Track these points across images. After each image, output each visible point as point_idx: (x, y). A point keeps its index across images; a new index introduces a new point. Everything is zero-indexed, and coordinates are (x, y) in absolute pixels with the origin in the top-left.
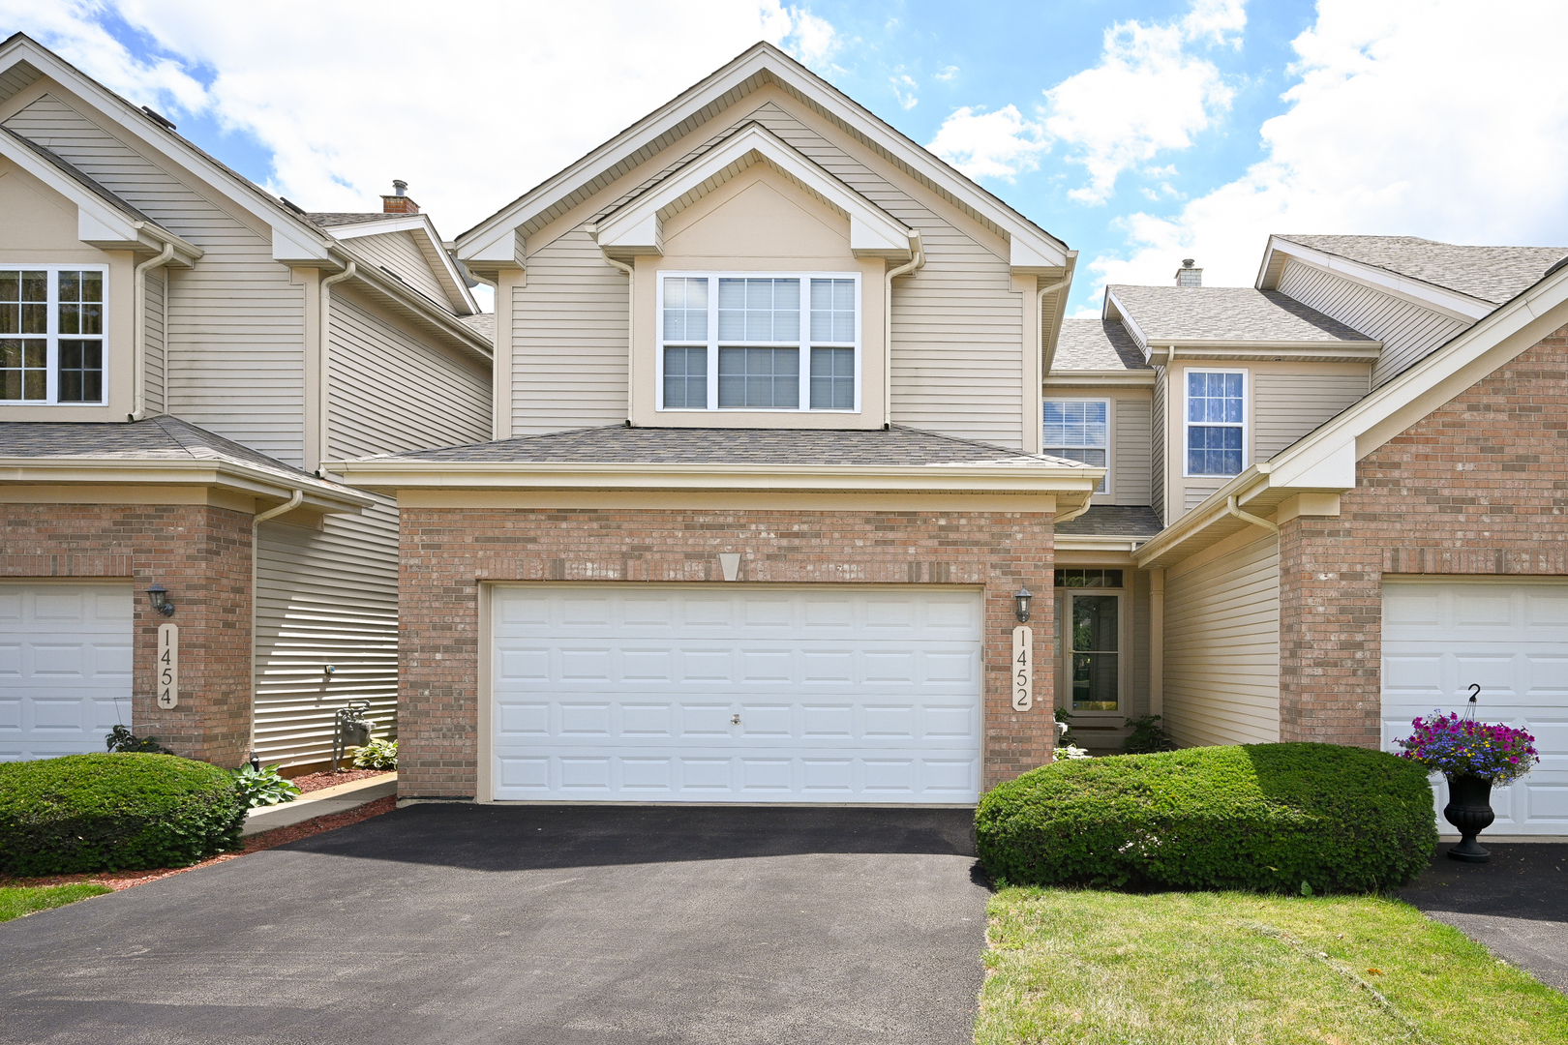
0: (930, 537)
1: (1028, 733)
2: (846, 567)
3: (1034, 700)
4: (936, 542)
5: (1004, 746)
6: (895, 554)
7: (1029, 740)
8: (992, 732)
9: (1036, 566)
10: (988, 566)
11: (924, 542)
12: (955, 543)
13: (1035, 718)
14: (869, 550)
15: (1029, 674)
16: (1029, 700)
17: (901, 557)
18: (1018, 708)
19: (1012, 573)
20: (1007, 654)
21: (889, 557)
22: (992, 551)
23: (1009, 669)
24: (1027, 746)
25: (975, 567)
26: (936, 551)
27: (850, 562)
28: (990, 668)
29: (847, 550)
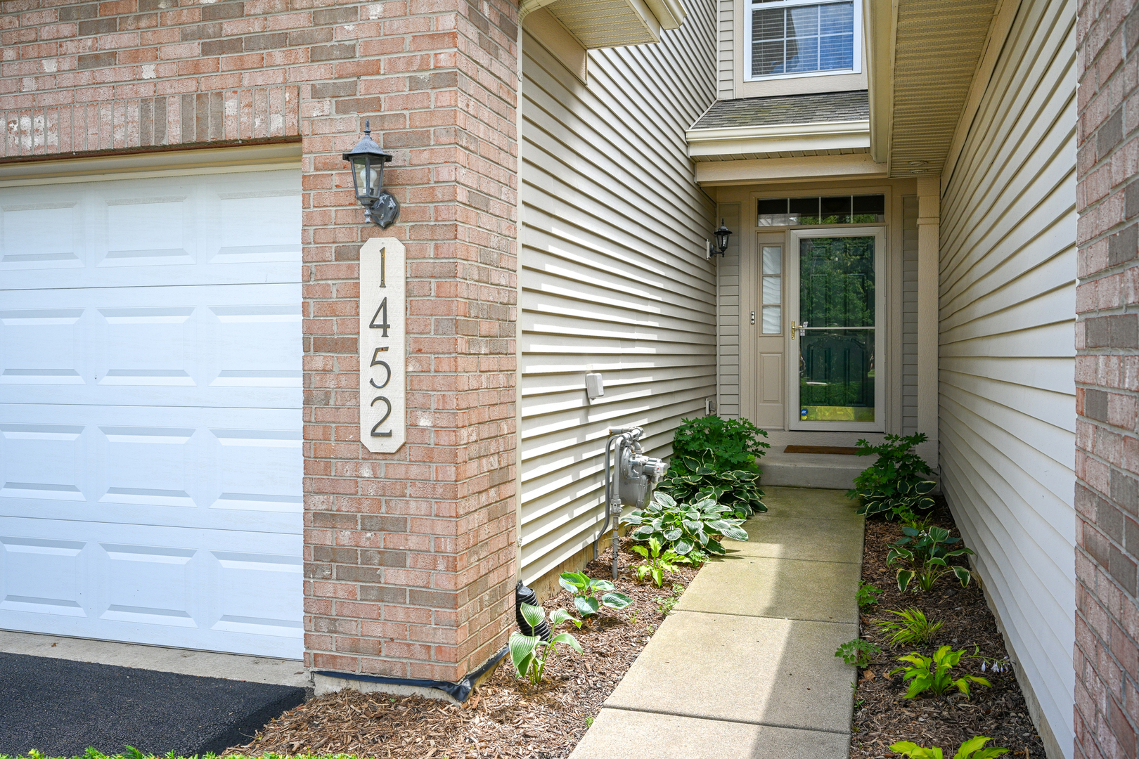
0: (185, 38)
1: (398, 509)
2: (25, 122)
3: (411, 426)
4: (195, 48)
5: (345, 537)
6: (115, 85)
7: (400, 525)
8: (319, 503)
9: (415, 83)
10: (306, 92)
11: (170, 51)
12: (234, 45)
13: (414, 471)
14: (68, 79)
15: (396, 357)
16: (396, 423)
17: (127, 91)
18: (374, 445)
19: (360, 106)
20: (349, 309)
21: (105, 93)
22: (315, 56)
23: (352, 346)
24: (396, 541)
25: (277, 98)
26: (196, 69)
27: (32, 111)
28: (315, 343)
29: (29, 84)
